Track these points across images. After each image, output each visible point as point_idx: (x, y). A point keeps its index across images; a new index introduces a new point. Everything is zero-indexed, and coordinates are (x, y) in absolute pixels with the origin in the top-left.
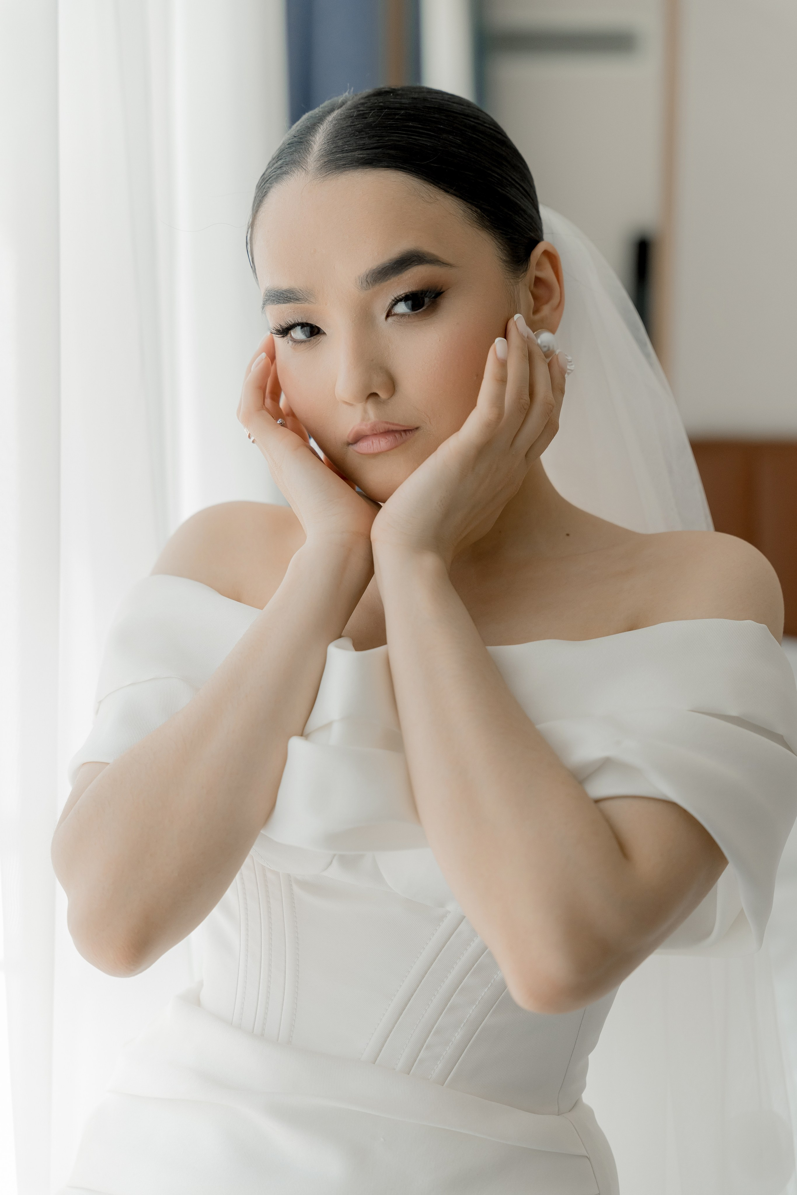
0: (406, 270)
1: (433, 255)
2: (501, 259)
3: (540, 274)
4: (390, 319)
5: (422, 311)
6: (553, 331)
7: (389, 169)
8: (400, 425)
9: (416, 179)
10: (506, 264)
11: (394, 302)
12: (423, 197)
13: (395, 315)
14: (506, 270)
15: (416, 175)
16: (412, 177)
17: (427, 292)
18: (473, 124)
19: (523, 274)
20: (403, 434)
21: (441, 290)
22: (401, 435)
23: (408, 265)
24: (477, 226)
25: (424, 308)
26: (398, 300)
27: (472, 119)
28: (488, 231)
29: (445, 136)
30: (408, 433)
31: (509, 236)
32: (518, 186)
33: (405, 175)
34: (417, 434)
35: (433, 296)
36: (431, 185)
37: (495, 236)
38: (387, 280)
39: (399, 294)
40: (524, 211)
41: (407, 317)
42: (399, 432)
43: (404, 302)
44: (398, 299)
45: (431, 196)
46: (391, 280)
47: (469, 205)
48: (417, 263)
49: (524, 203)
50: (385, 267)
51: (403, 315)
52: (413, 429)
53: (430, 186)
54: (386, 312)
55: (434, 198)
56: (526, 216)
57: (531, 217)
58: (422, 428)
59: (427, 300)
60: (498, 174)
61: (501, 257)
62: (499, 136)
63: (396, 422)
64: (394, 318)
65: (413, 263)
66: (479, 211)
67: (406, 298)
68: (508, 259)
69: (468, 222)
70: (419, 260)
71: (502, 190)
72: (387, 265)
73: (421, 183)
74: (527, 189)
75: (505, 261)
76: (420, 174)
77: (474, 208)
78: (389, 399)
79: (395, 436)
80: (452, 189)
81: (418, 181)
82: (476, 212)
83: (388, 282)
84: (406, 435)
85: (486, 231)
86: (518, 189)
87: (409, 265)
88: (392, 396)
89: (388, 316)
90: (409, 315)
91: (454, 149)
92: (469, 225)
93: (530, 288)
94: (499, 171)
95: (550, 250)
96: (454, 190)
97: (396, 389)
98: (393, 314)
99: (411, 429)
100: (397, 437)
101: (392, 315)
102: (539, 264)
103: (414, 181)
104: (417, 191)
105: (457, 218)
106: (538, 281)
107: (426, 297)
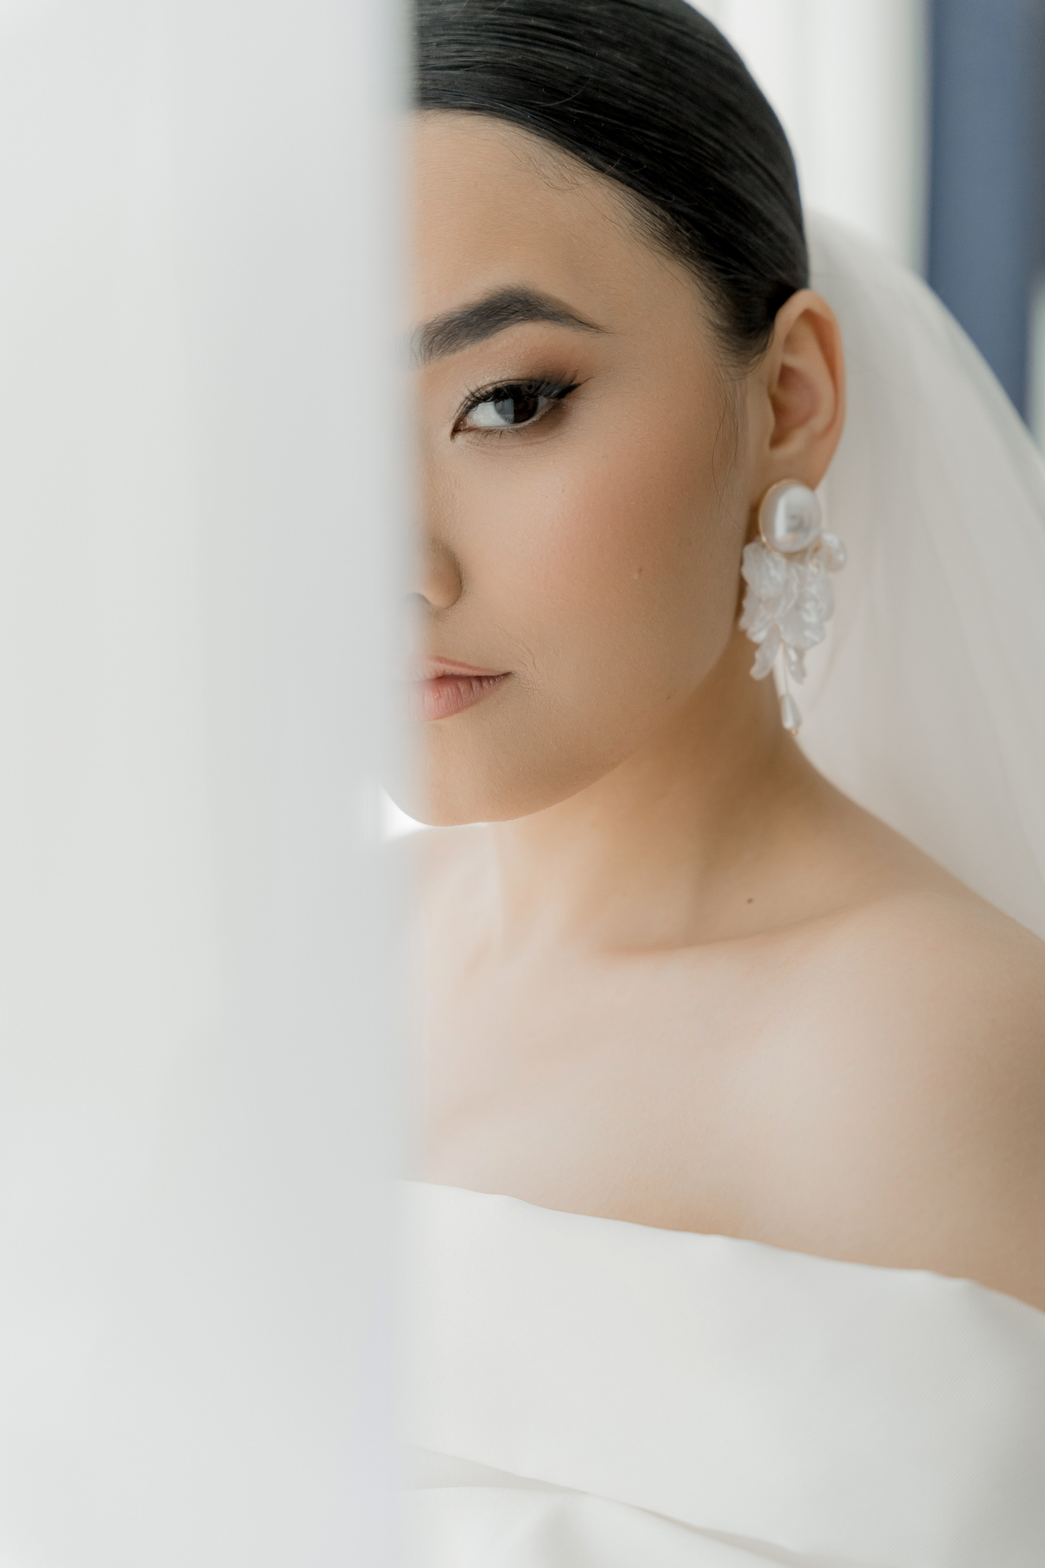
0: (498, 330)
1: (559, 302)
2: (711, 323)
3: (793, 361)
4: (460, 438)
5: (531, 425)
6: (811, 484)
7: (477, 113)
8: (470, 667)
9: (534, 138)
10: (722, 335)
11: (469, 403)
12: (546, 177)
13: (471, 429)
14: (721, 347)
15: (533, 128)
16: (525, 132)
17: (543, 382)
18: (671, 32)
19: (756, 358)
20: (475, 684)
21: (572, 381)
22: (471, 686)
23: (502, 320)
24: (661, 250)
25: (534, 419)
26: (477, 398)
27: (669, 23)
28: (685, 262)
29: (604, 51)
30: (485, 684)
31: (732, 277)
32: (760, 171)
33: (510, 128)
34: (505, 686)
35: (555, 392)
36: (566, 153)
37: (701, 272)
38: (454, 351)
39: (480, 384)
40: (770, 225)
41: (497, 435)
42: (468, 679)
43: (492, 403)
44: (478, 396)
45: (565, 175)
46: (464, 351)
47: (647, 202)
48: (522, 318)
49: (769, 207)
50: (452, 321)
51: (489, 432)
52: (498, 676)
53: (563, 155)
54: (453, 421)
55: (570, 181)
56: (771, 235)
57: (781, 236)
58: (516, 676)
59: (543, 401)
60: (717, 141)
61: (712, 319)
62: (726, 63)
63: (460, 659)
64: (470, 436)
65: (513, 316)
66: (668, 217)
67: (497, 395)
68: (725, 324)
69: (641, 238)
70: (528, 311)
71: (722, 174)
72: (457, 315)
73: (544, 147)
74: (780, 179)
75: (718, 328)
76: (542, 127)
77: (660, 211)
78: (448, 608)
79: (458, 689)
80: (612, 165)
81: (539, 142)
82: (662, 218)
83: (458, 355)
84: (482, 686)
85: (681, 261)
86: (759, 177)
87: (506, 319)
88: (454, 603)
89: (456, 430)
90: (502, 432)
91: (622, 81)
92: (644, 244)
93: (769, 389)
94: (717, 134)
95: (817, 309)
96: (617, 168)
97: (465, 588)
98: (467, 427)
99: (493, 674)
100: (462, 690)
101: (465, 430)
102: (790, 341)
103: (528, 142)
104: (535, 163)
105: (618, 228)
106: (786, 375)
107: (540, 394)
